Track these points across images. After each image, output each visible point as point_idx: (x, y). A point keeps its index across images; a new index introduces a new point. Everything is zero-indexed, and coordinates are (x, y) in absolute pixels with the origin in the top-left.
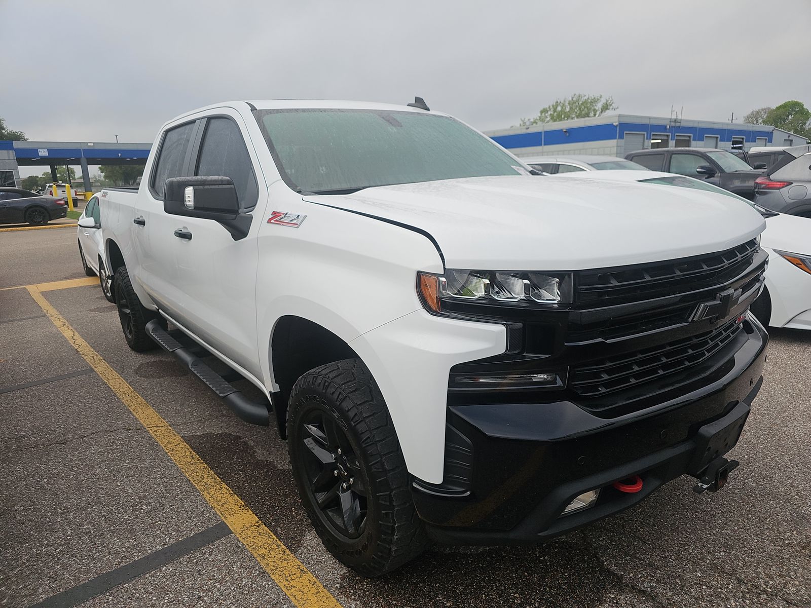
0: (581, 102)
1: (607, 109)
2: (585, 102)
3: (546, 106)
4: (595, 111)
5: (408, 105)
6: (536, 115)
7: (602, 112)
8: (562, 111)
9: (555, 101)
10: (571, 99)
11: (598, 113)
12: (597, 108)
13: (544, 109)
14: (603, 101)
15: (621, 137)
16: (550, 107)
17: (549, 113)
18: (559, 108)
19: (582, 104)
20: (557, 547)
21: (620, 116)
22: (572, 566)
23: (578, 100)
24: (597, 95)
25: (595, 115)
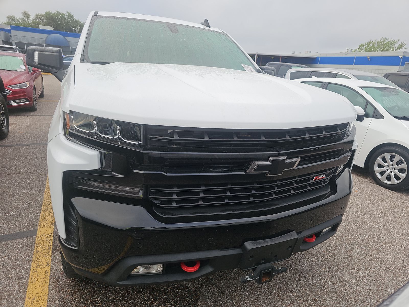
0: (385, 43)
1: (401, 48)
2: (388, 43)
3: (363, 43)
4: (393, 48)
5: (201, 24)
6: (357, 47)
7: (397, 50)
8: (373, 47)
9: (370, 40)
10: (379, 40)
11: (395, 50)
12: (395, 47)
13: (362, 44)
14: (399, 43)
15: (403, 65)
16: (366, 43)
17: (365, 47)
18: (371, 45)
19: (385, 44)
20: (181, 289)
21: (404, 52)
22: (180, 303)
23: (384, 41)
24: (396, 39)
25: (392, 51)
